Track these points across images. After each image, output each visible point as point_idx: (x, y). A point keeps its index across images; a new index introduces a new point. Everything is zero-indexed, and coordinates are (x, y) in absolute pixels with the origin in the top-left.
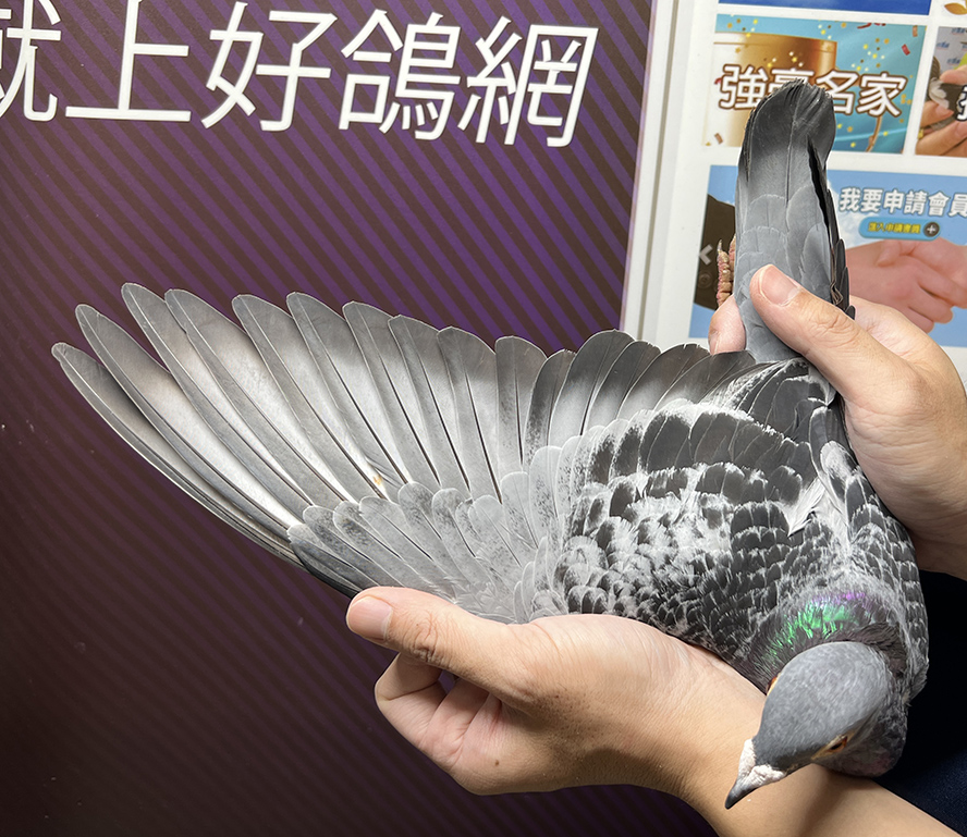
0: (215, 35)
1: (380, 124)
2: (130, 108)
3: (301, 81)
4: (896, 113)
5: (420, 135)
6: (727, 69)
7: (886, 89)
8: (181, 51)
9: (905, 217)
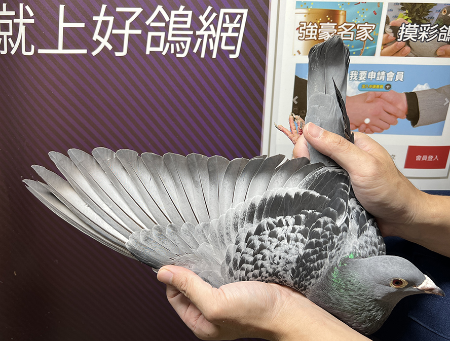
0: (95, 18)
1: (162, 52)
2: (63, 49)
3: (130, 35)
4: (372, 39)
5: (178, 55)
6: (301, 24)
7: (367, 30)
8: (82, 25)
9: (377, 82)
